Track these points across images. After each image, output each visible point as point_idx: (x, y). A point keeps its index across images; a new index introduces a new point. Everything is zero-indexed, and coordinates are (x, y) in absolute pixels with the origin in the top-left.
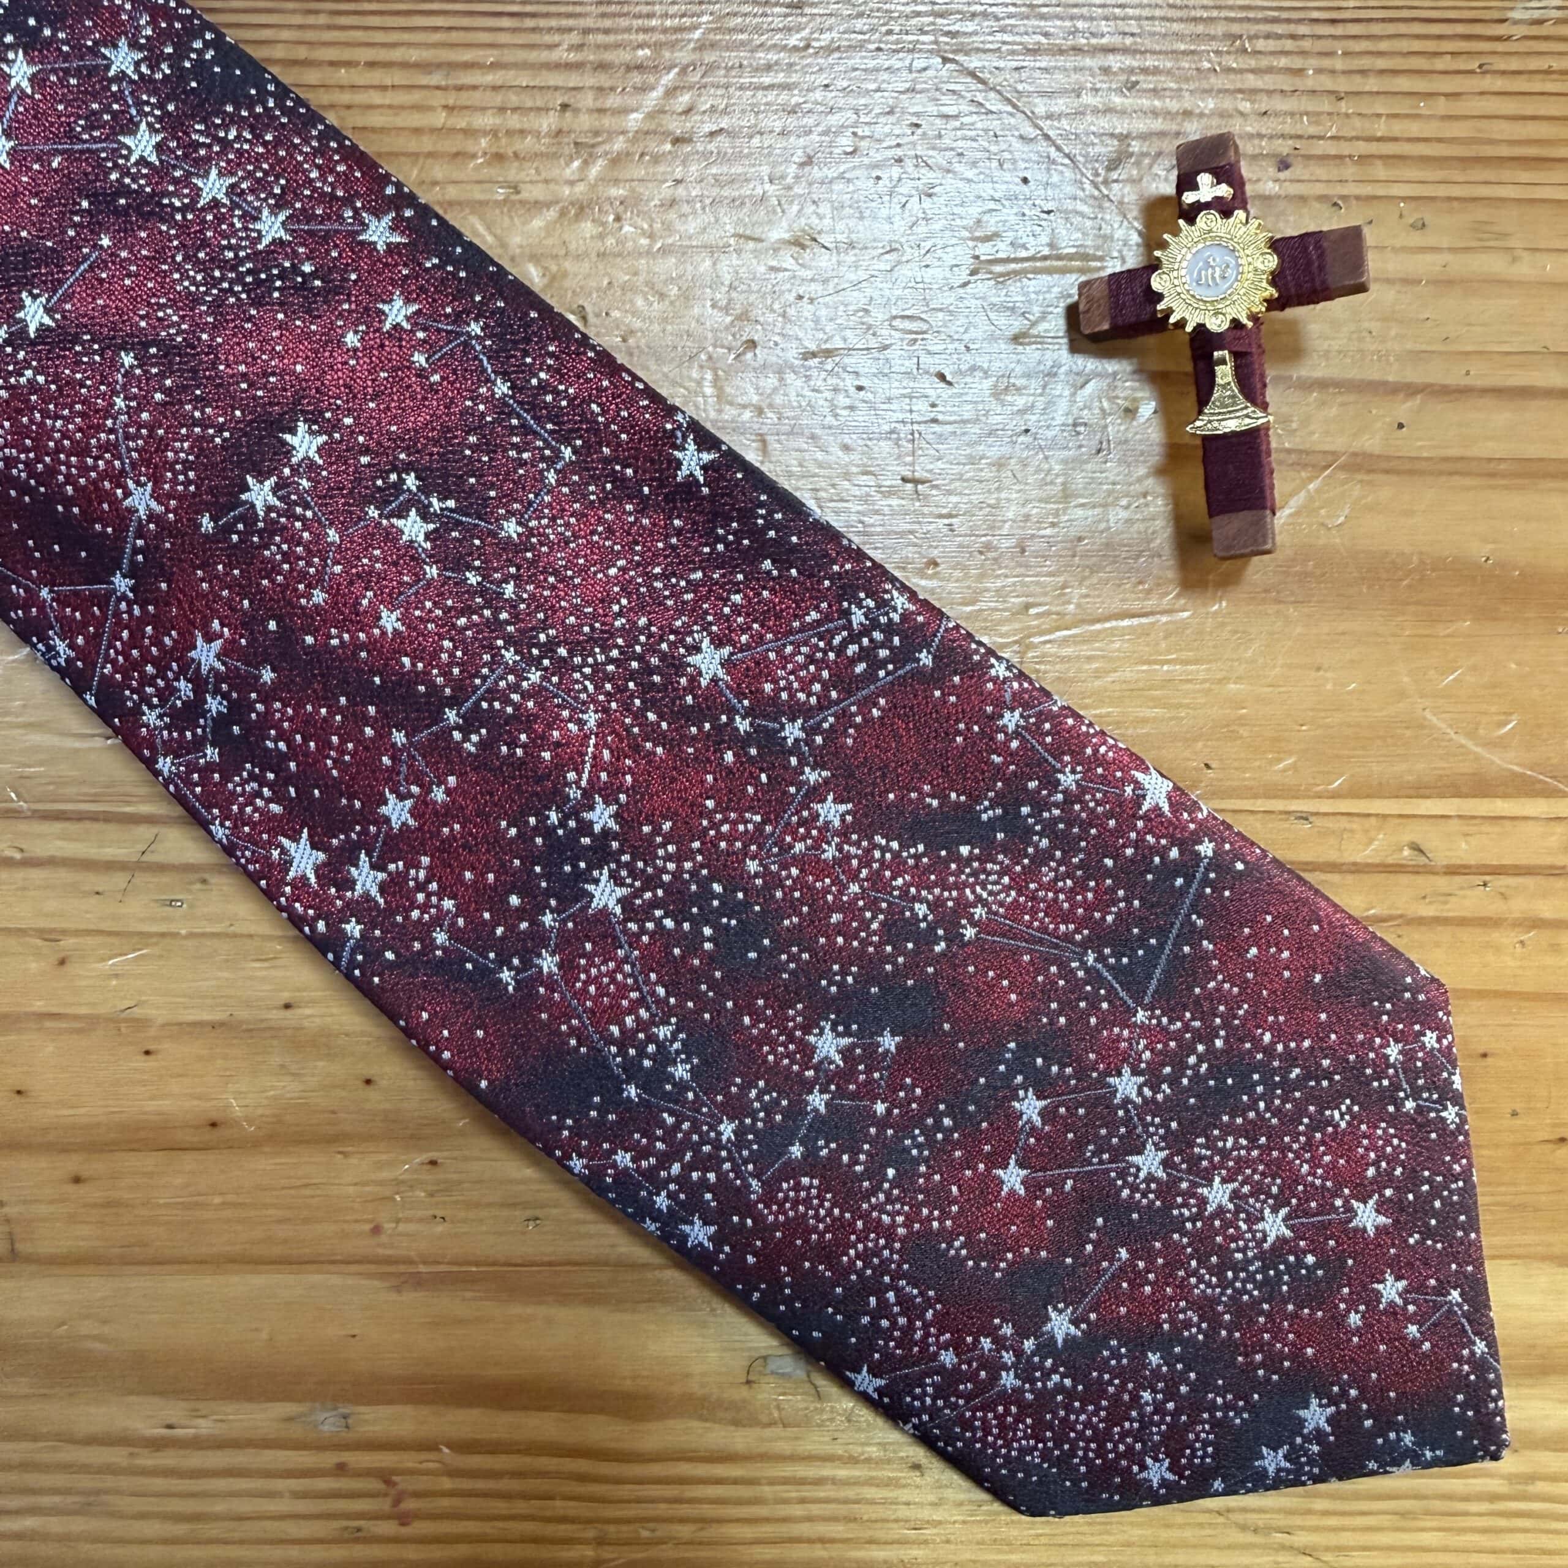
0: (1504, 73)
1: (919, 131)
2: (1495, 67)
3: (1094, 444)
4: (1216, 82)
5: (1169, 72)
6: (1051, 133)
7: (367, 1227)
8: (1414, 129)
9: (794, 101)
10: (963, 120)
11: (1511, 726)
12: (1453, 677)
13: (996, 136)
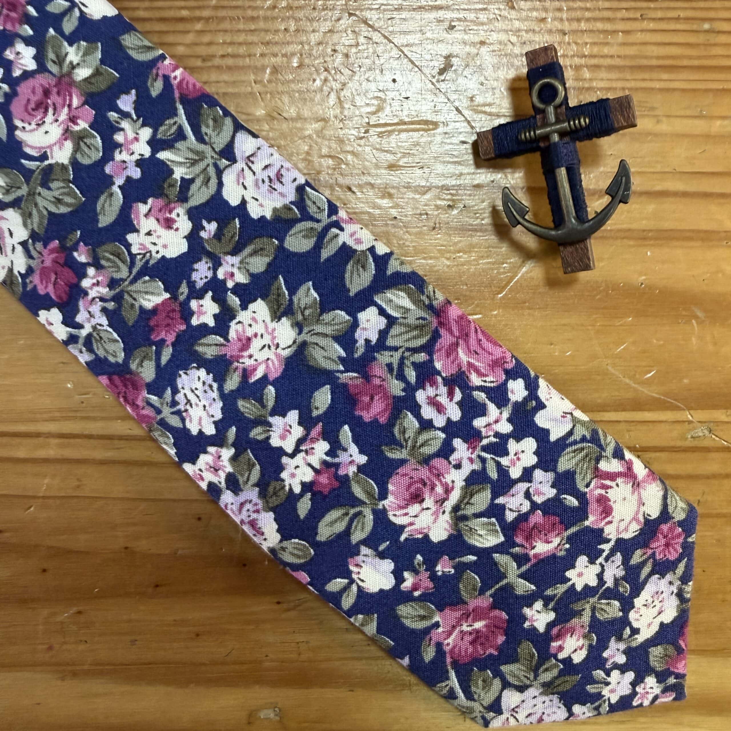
0: (654, 19)
1: (337, 54)
2: (649, 16)
3: (432, 224)
4: (499, 25)
5: (471, 21)
6: (409, 54)
7: (47, 646)
8: (606, 50)
9: (267, 38)
10: (360, 48)
11: (653, 373)
12: (622, 347)
13: (378, 56)
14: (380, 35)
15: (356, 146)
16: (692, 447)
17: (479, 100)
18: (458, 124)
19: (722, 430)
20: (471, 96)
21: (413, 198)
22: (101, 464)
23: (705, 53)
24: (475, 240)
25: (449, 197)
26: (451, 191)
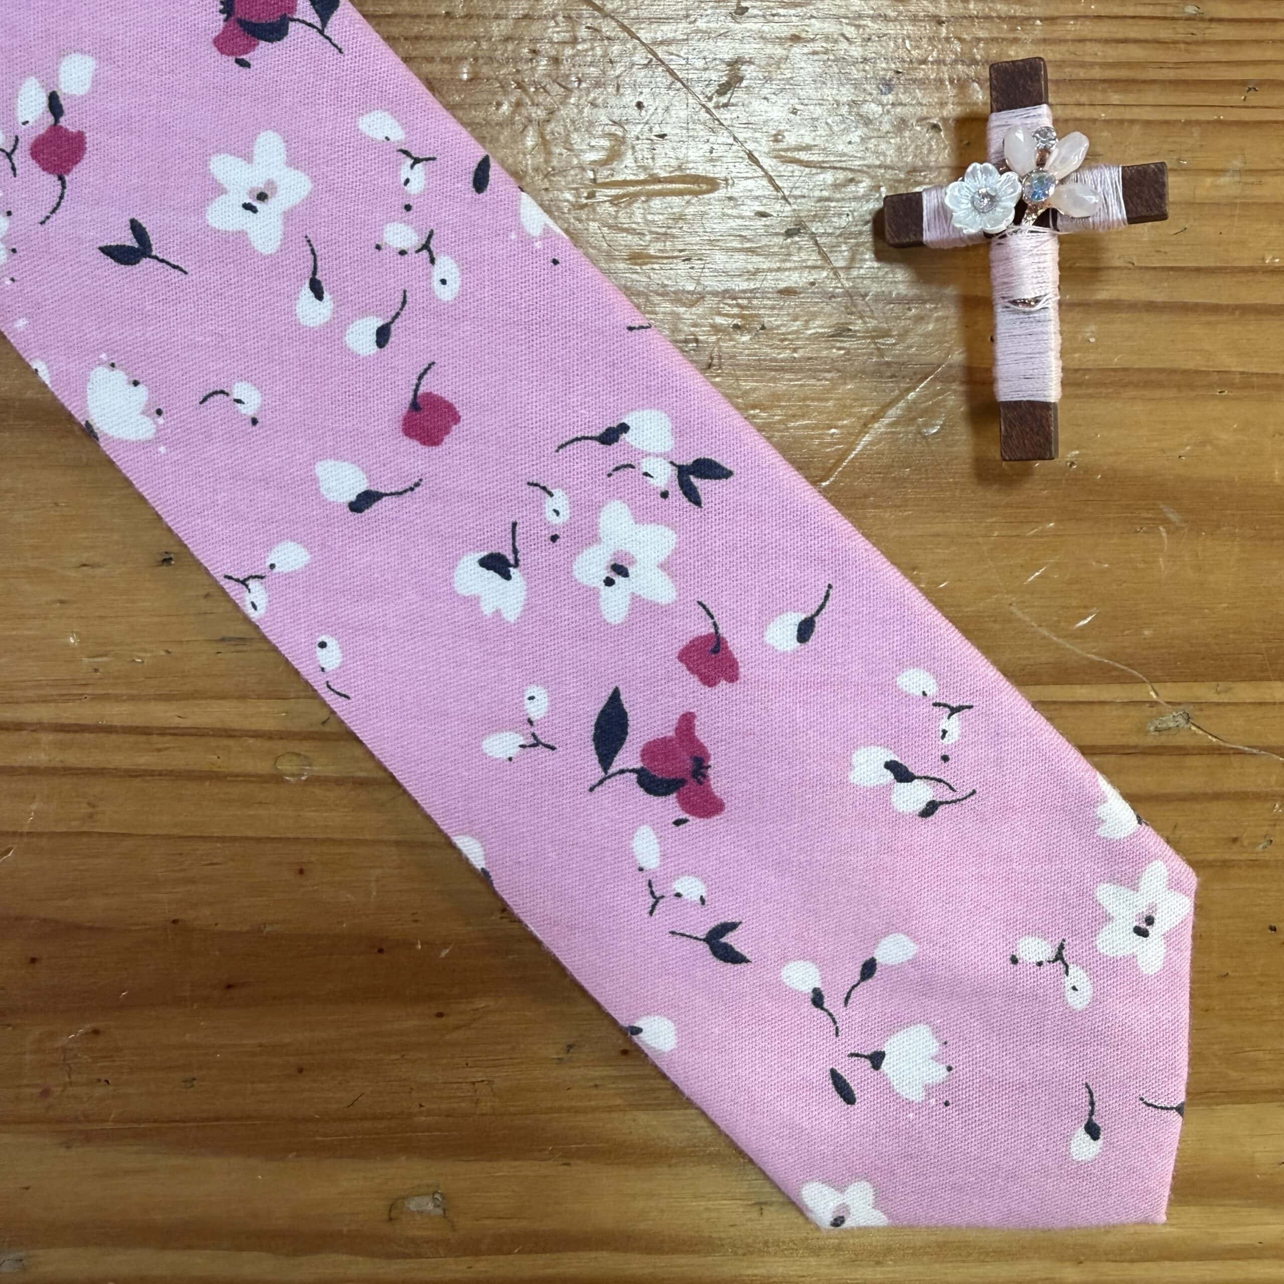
1: (538, 58)
3: (706, 359)
6: (666, 58)
7: (40, 1090)
9: (416, 29)
10: (579, 47)
11: (1090, 619)
12: (1037, 574)
13: (611, 62)
14: (614, 24)
15: (572, 220)
16: (1156, 747)
17: (791, 139)
18: (750, 184)
19: (1208, 717)
20: (774, 132)
21: (672, 313)
22: (131, 776)
23: (1186, 57)
24: (781, 386)
25: (736, 311)
26: (740, 301)
